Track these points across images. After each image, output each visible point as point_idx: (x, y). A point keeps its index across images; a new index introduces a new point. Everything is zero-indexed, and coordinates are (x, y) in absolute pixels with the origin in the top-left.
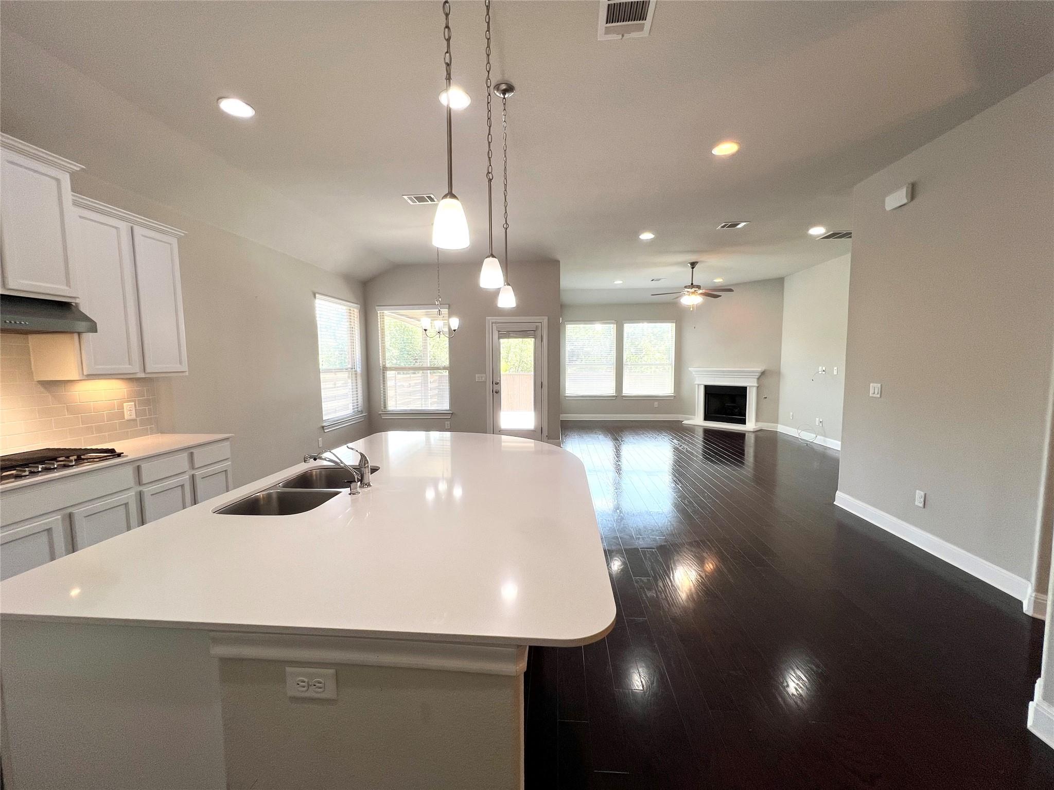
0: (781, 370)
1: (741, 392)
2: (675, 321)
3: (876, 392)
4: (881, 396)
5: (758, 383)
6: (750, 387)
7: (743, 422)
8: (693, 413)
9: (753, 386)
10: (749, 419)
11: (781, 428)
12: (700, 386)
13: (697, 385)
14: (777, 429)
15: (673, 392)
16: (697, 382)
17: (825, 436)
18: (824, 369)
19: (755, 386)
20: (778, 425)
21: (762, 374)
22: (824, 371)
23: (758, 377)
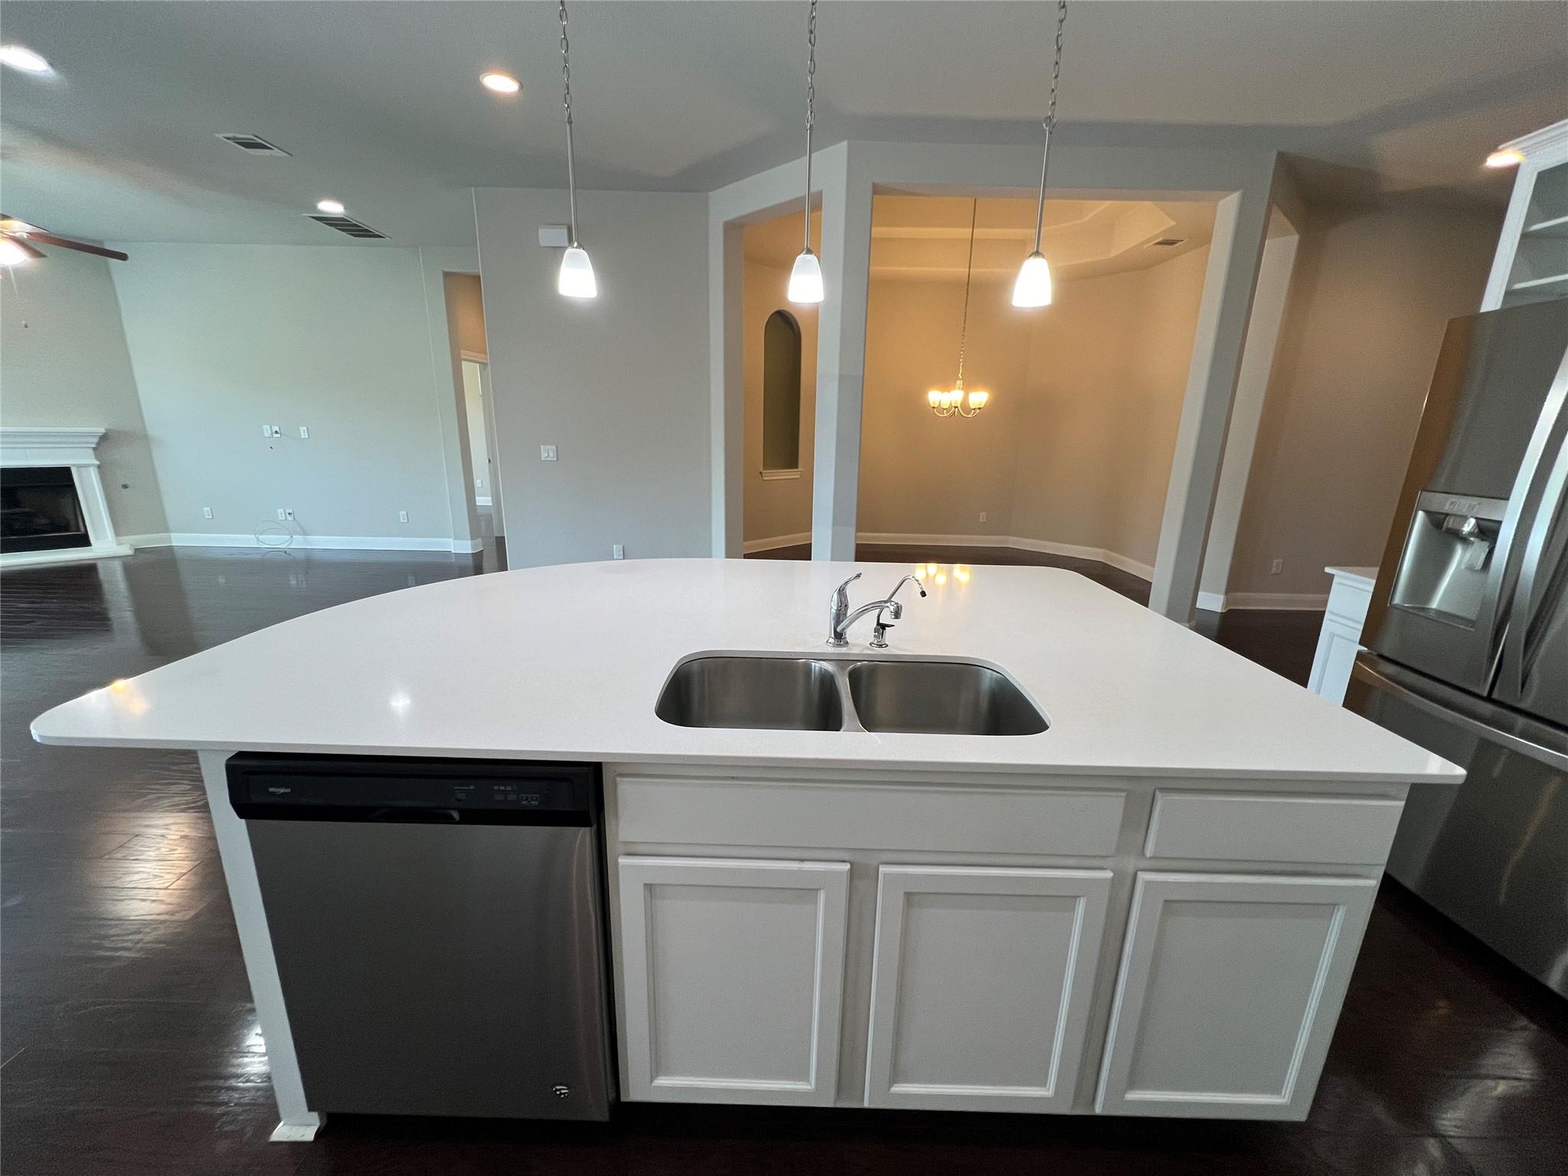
1: (60, 480)
3: (551, 455)
4: (557, 459)
5: (97, 458)
6: (79, 467)
7: (83, 541)
9: (86, 464)
10: (94, 530)
11: (179, 540)
14: (171, 541)
18: (276, 428)
19: (93, 465)
20: (172, 534)
21: (104, 438)
22: (276, 432)
23: (94, 446)
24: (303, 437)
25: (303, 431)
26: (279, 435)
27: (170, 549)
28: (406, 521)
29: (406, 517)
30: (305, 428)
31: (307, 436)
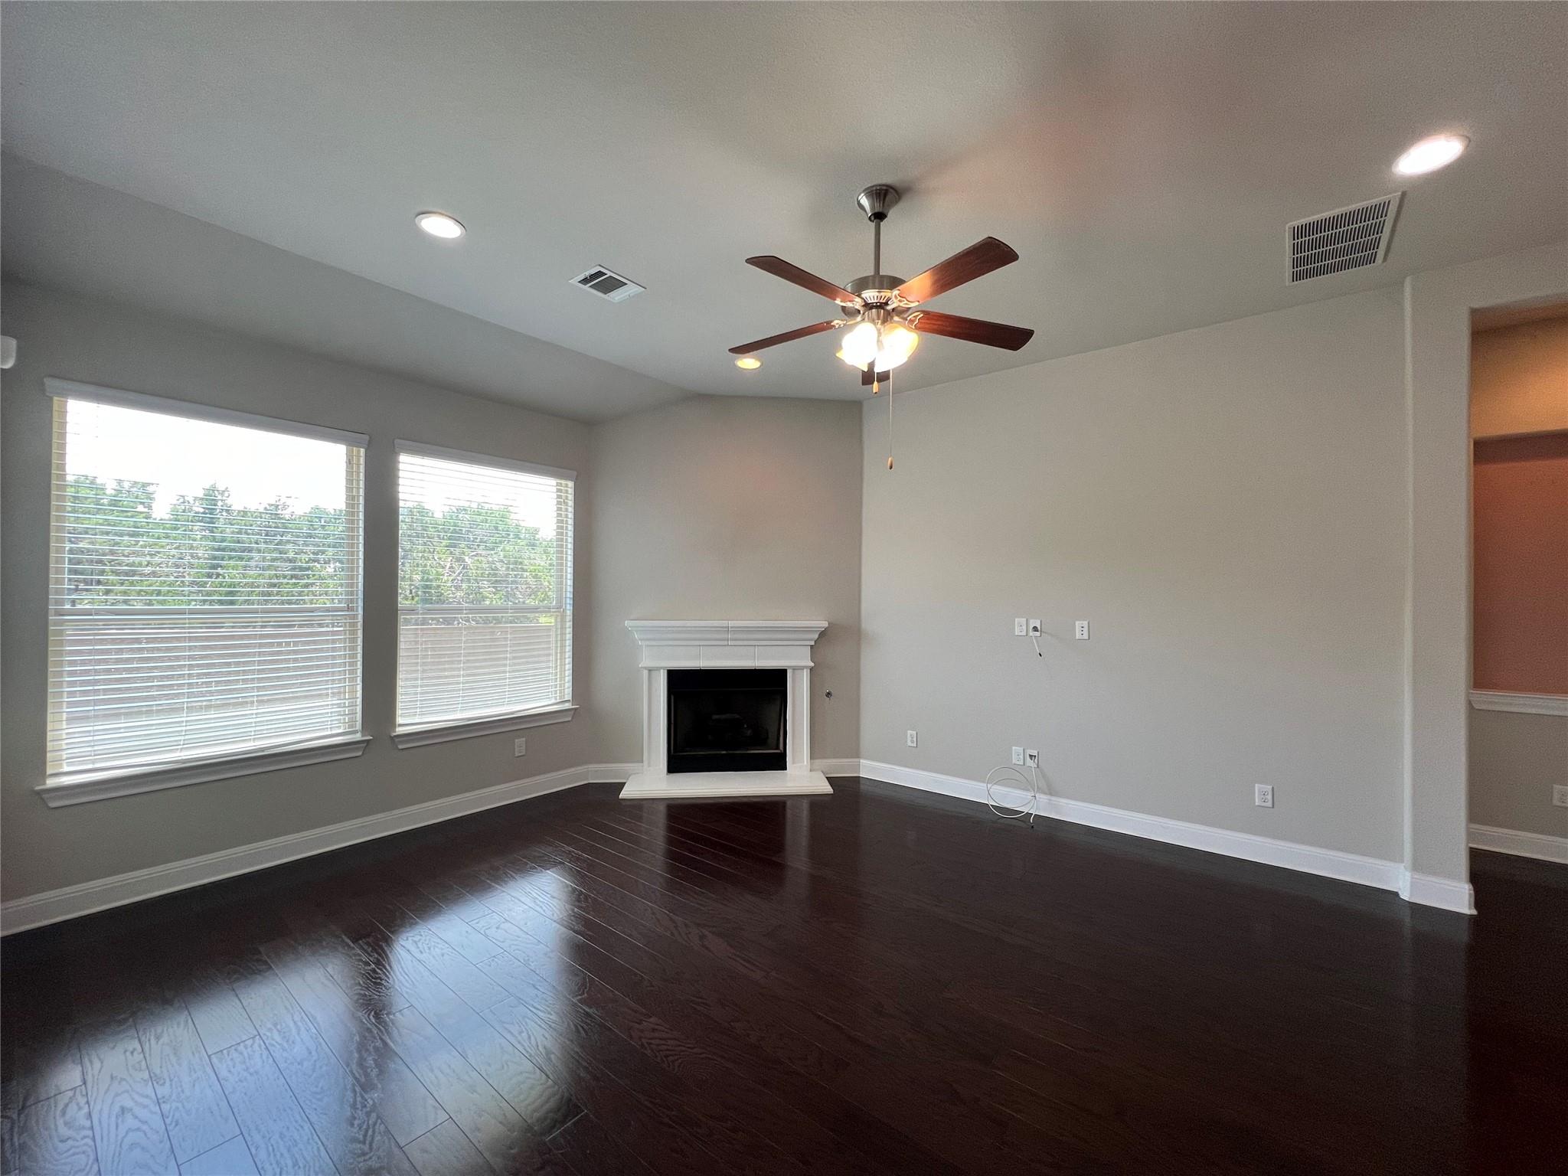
0: (863, 626)
1: (771, 684)
2: (575, 473)
5: (812, 658)
6: (795, 669)
7: (778, 762)
8: (635, 754)
9: (802, 668)
11: (869, 770)
12: (653, 673)
13: (645, 673)
14: (860, 771)
15: (568, 697)
16: (646, 661)
17: (1051, 791)
18: (1036, 623)
19: (806, 667)
20: (861, 761)
21: (823, 634)
22: (1035, 629)
23: (813, 643)
24: (1078, 636)
25: (1080, 629)
26: (1038, 634)
27: (857, 780)
28: (1269, 804)
29: (1270, 797)
30: (1085, 624)
31: (1086, 636)
